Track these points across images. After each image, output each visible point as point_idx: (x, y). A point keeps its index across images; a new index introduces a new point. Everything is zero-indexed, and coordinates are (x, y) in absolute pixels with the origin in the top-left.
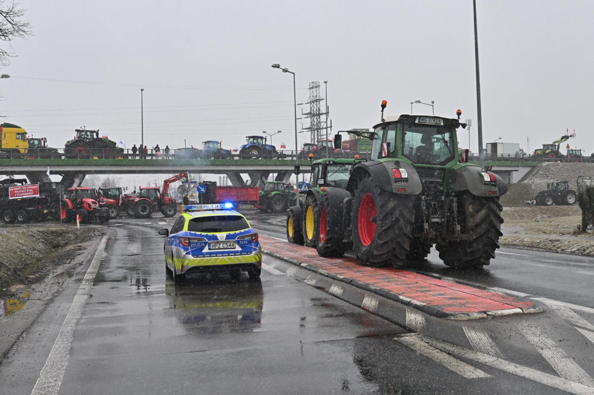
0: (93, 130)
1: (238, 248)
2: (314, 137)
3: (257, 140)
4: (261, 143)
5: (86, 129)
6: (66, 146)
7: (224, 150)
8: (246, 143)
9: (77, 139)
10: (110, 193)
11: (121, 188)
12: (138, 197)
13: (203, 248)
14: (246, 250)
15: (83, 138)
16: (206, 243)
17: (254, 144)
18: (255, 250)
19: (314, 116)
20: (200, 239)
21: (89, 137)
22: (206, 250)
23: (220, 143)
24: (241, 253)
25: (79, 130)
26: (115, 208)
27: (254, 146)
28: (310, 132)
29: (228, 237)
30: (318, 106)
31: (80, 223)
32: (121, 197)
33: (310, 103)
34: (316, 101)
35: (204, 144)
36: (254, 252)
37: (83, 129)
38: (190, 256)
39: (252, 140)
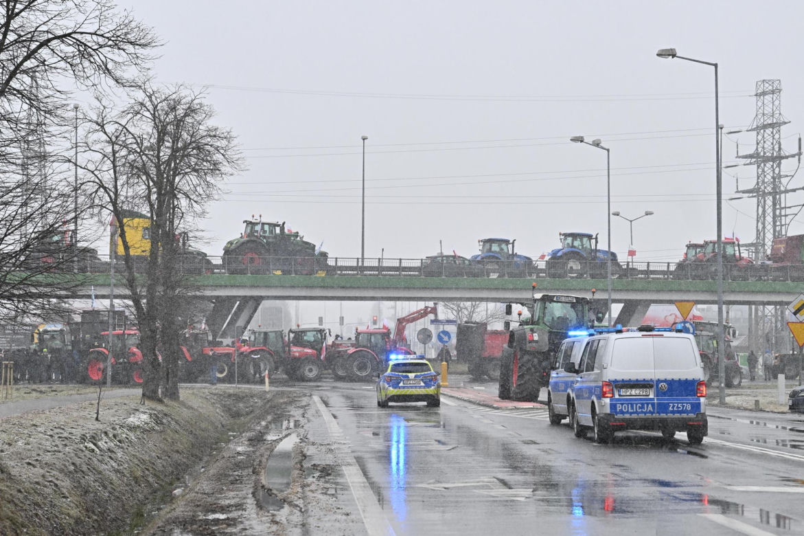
0: (274, 221)
1: (422, 384)
2: (764, 211)
3: (582, 241)
4: (589, 247)
5: (264, 220)
6: (227, 251)
7: (519, 256)
8: (560, 246)
9: (245, 239)
10: (305, 338)
11: (324, 330)
12: (353, 345)
13: (399, 383)
14: (427, 385)
15: (257, 236)
16: (401, 380)
17: (573, 249)
18: (434, 385)
19: (766, 160)
20: (398, 377)
21: (267, 234)
22: (401, 384)
23: (513, 243)
24: (424, 387)
25: (251, 223)
26: (313, 363)
27: (573, 252)
28: (755, 200)
29: (415, 376)
30: (777, 136)
31: (270, 383)
32: (324, 345)
33: (758, 129)
34: (772, 125)
35: (482, 244)
36: (433, 387)
37: (256, 219)
38: (391, 388)
39: (569, 240)
